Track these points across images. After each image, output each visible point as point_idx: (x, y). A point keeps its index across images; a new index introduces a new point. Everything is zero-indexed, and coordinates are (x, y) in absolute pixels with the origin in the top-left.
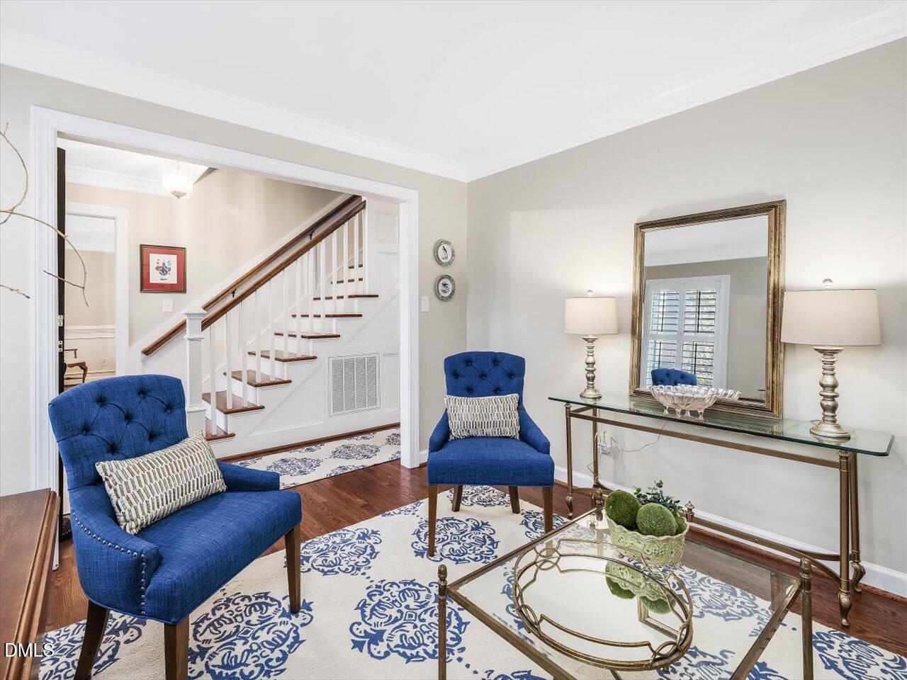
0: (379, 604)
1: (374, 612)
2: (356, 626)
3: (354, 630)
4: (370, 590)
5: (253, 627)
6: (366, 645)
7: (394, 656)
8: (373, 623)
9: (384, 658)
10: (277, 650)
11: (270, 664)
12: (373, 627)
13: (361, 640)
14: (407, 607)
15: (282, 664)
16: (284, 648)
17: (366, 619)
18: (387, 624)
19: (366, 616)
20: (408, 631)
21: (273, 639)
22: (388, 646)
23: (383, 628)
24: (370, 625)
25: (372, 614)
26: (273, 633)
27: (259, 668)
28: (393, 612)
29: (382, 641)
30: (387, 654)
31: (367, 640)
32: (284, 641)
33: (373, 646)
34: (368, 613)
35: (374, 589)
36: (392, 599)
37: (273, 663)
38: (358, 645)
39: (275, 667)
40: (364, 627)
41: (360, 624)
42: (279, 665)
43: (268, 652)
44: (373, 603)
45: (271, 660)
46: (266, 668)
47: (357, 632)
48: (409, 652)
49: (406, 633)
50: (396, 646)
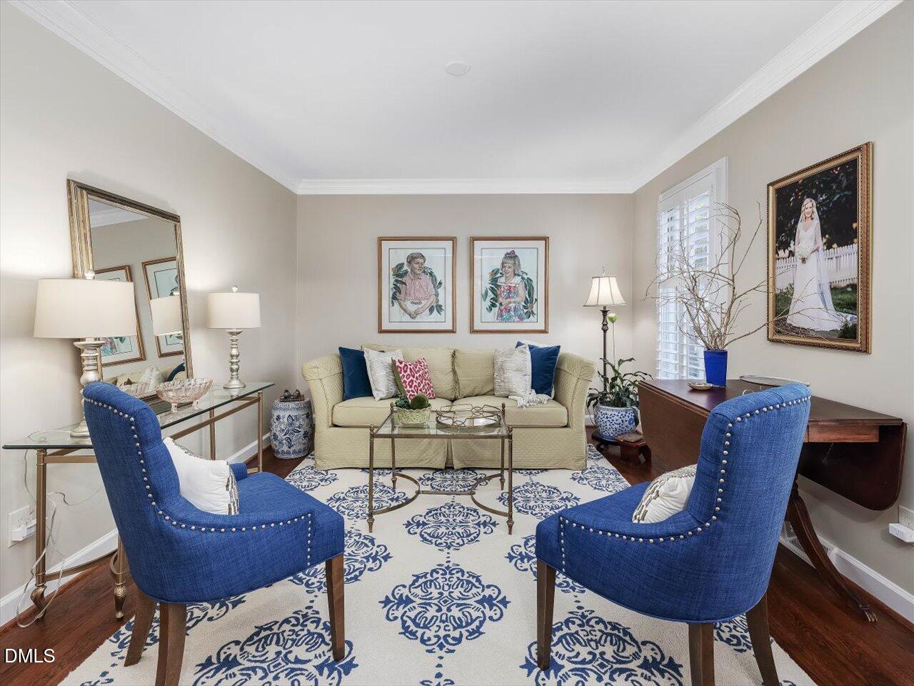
0: (460, 626)
1: (469, 621)
2: (495, 617)
3: (498, 615)
4: (451, 648)
5: (593, 668)
6: (498, 599)
7: (485, 583)
8: (480, 612)
9: (493, 586)
10: (573, 631)
11: (580, 622)
12: (482, 609)
13: (499, 604)
14: (439, 610)
15: (571, 618)
16: (565, 630)
17: (482, 619)
18: (468, 606)
19: (480, 621)
20: (460, 592)
21: (574, 644)
22: (483, 591)
23: (475, 604)
24: (483, 612)
25: (473, 621)
26: (573, 650)
27: (591, 624)
28: (456, 612)
29: (484, 596)
30: (489, 587)
31: (495, 602)
32: (564, 636)
33: (494, 596)
34: (477, 623)
35: (447, 646)
36: (442, 625)
37: (578, 622)
38: (504, 602)
39: (577, 618)
40: (488, 613)
41: (491, 618)
42: (573, 618)
43: (582, 633)
44: (463, 630)
45: (579, 625)
46: (585, 621)
47: (498, 612)
48: (474, 581)
49: (462, 592)
50: (478, 588)
